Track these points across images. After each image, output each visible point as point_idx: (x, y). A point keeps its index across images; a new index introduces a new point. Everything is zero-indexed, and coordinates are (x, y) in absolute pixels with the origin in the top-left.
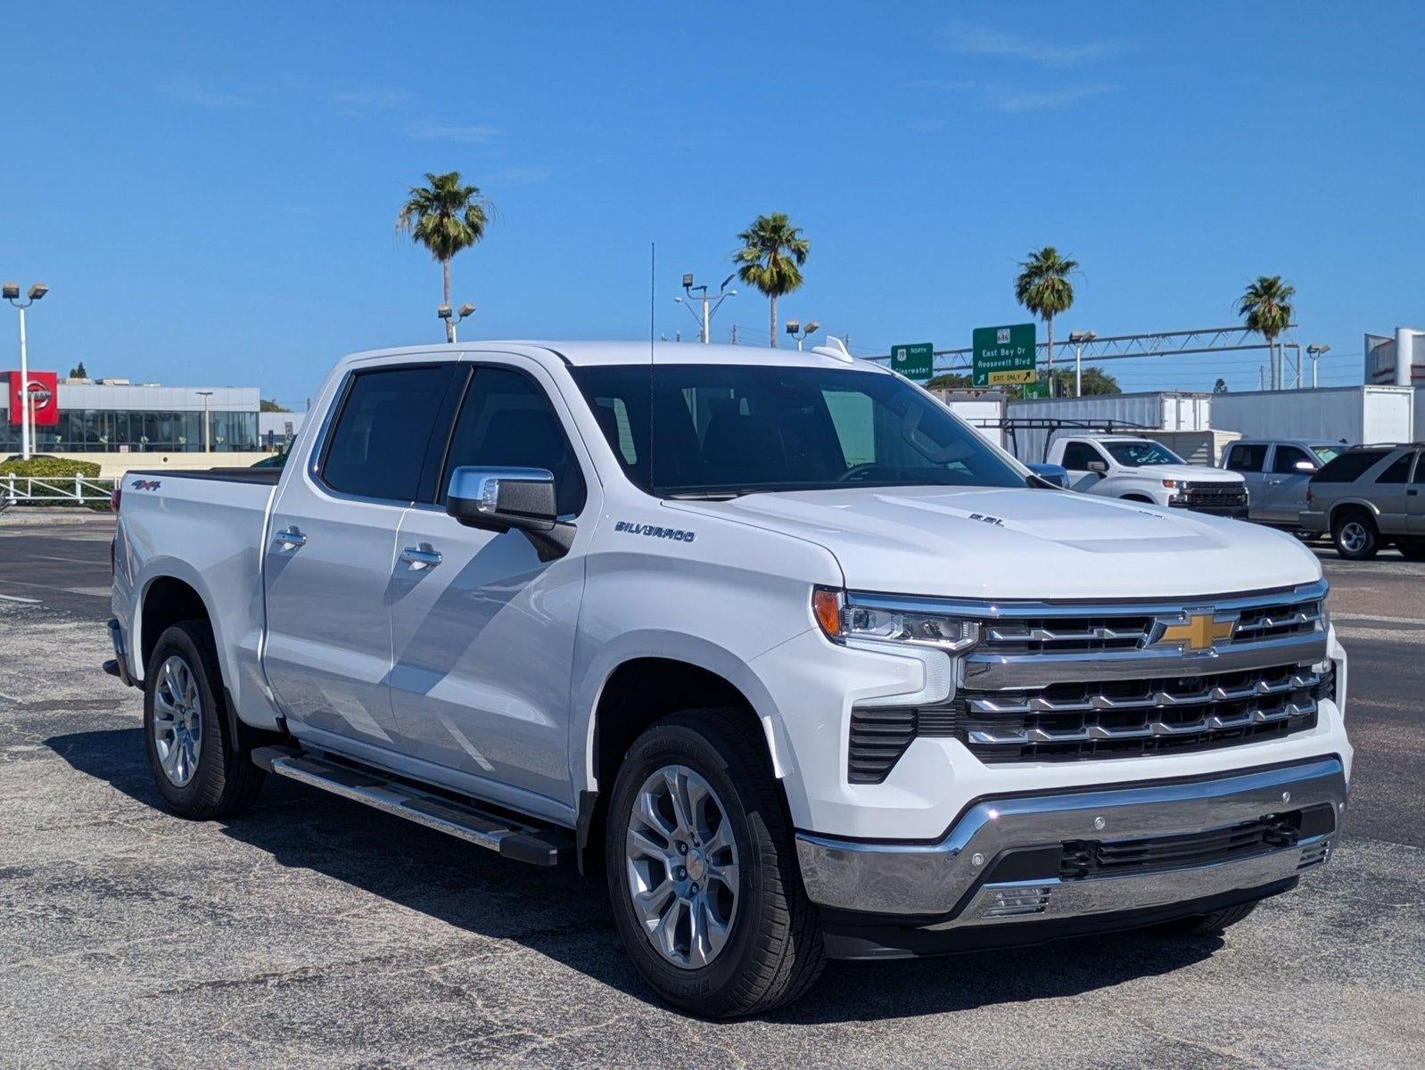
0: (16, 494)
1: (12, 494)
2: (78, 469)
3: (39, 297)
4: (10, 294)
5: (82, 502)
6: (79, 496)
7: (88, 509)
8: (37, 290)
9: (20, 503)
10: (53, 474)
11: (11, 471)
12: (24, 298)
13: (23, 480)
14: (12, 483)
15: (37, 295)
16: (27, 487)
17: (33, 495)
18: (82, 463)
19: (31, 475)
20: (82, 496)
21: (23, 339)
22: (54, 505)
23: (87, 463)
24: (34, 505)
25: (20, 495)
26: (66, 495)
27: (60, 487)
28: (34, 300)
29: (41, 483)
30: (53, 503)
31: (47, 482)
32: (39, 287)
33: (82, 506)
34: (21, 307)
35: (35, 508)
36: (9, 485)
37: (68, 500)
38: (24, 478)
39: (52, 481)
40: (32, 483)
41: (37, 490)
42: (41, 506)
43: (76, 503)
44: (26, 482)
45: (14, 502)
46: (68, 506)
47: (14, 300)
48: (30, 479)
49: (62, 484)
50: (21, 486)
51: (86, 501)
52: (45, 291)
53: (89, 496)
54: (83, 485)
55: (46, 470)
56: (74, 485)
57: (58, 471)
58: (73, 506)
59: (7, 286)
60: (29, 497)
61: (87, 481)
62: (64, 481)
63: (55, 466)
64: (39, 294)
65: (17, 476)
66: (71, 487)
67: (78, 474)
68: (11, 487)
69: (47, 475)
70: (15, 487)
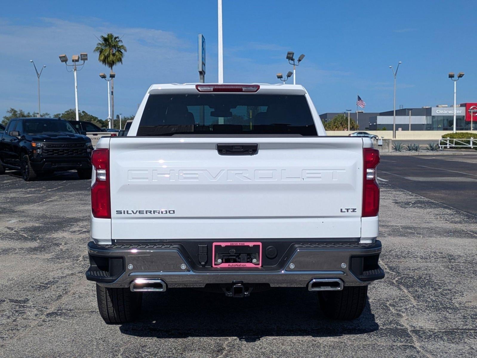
0: (449, 145)
1: (448, 145)
2: (472, 136)
3: (461, 77)
4: (451, 76)
5: (472, 148)
6: (471, 146)
7: (474, 150)
8: (460, 75)
9: (451, 148)
10: (463, 138)
11: (448, 137)
12: (456, 77)
13: (452, 140)
14: (448, 141)
15: (460, 76)
16: (453, 142)
17: (455, 145)
18: (474, 134)
19: (455, 138)
20: (473, 145)
21: (455, 91)
22: (462, 149)
23: (475, 134)
24: (456, 148)
25: (451, 145)
26: (467, 145)
27: (465, 142)
28: (460, 78)
29: (458, 141)
30: (462, 148)
31: (461, 141)
32: (461, 73)
33: (472, 149)
34: (455, 81)
35: (456, 150)
36: (447, 142)
37: (467, 147)
38: (452, 139)
39: (462, 140)
40: (455, 141)
41: (457, 143)
42: (458, 149)
43: (470, 148)
44: (453, 140)
45: (449, 147)
46: (467, 149)
47: (453, 78)
48: (454, 140)
49: (466, 141)
50: (451, 142)
51: (474, 147)
52: (463, 75)
53: (475, 145)
54: (473, 142)
55: (460, 137)
56: (470, 142)
57: (464, 137)
58: (469, 149)
59: (450, 74)
60: (454, 146)
61: (475, 140)
62: (467, 140)
63: (463, 135)
64: (461, 76)
65: (450, 138)
66: (469, 142)
67: (471, 138)
68: (448, 142)
69: (460, 138)
70: (449, 142)
